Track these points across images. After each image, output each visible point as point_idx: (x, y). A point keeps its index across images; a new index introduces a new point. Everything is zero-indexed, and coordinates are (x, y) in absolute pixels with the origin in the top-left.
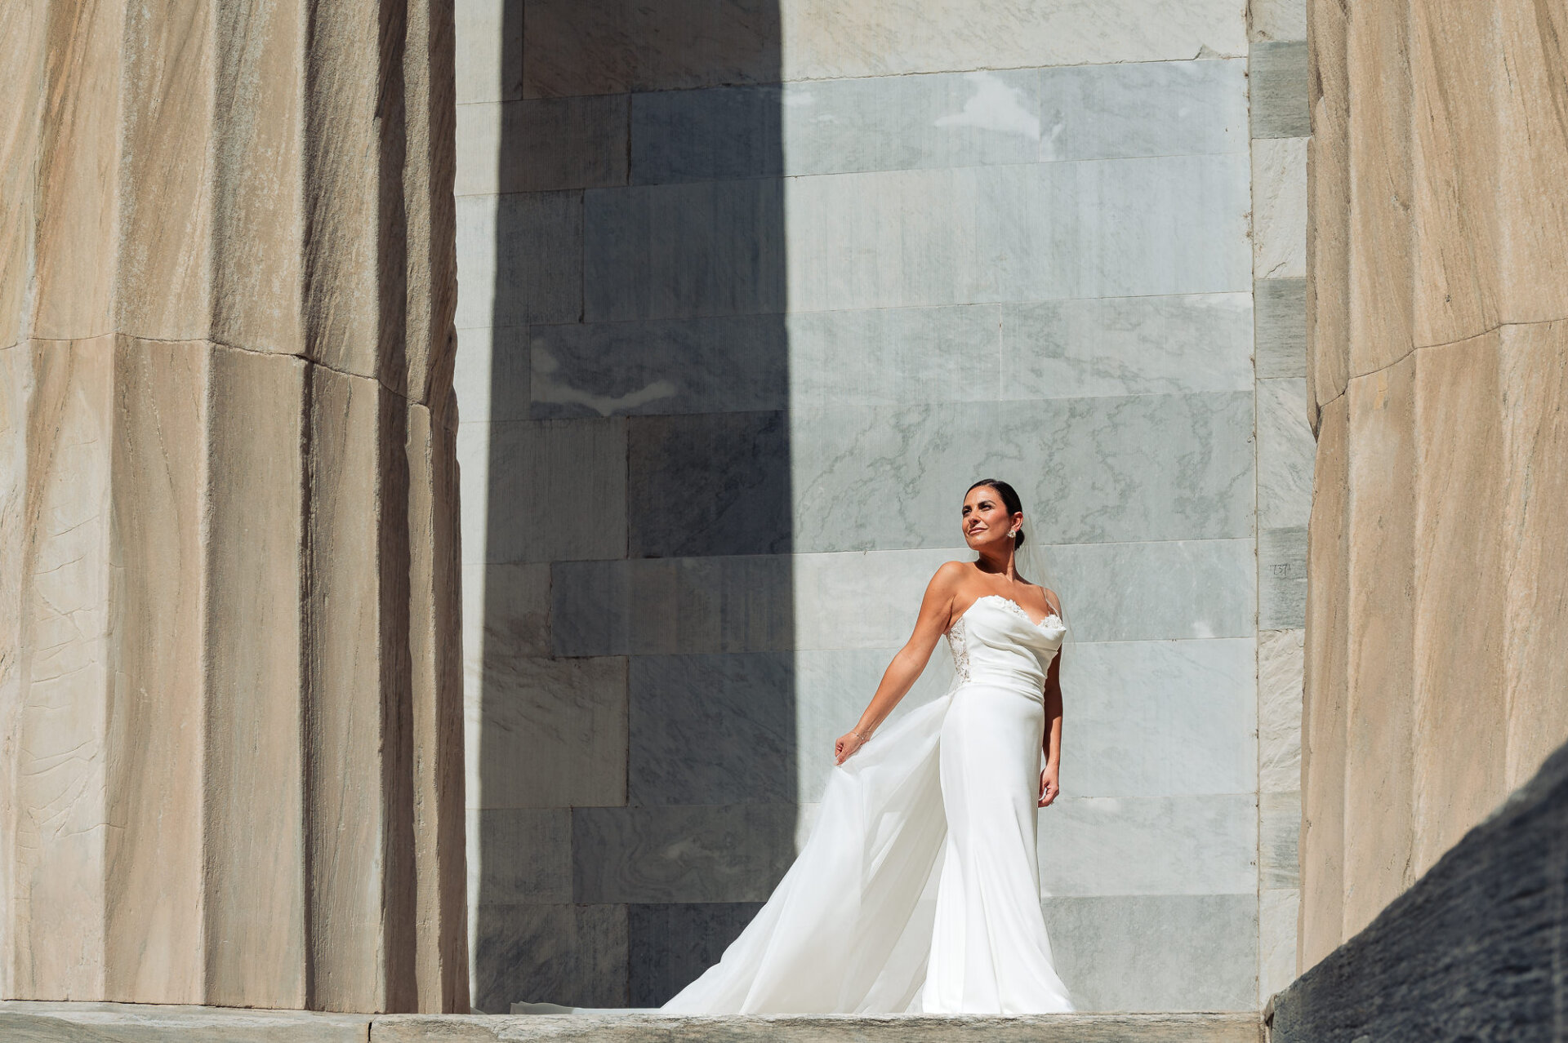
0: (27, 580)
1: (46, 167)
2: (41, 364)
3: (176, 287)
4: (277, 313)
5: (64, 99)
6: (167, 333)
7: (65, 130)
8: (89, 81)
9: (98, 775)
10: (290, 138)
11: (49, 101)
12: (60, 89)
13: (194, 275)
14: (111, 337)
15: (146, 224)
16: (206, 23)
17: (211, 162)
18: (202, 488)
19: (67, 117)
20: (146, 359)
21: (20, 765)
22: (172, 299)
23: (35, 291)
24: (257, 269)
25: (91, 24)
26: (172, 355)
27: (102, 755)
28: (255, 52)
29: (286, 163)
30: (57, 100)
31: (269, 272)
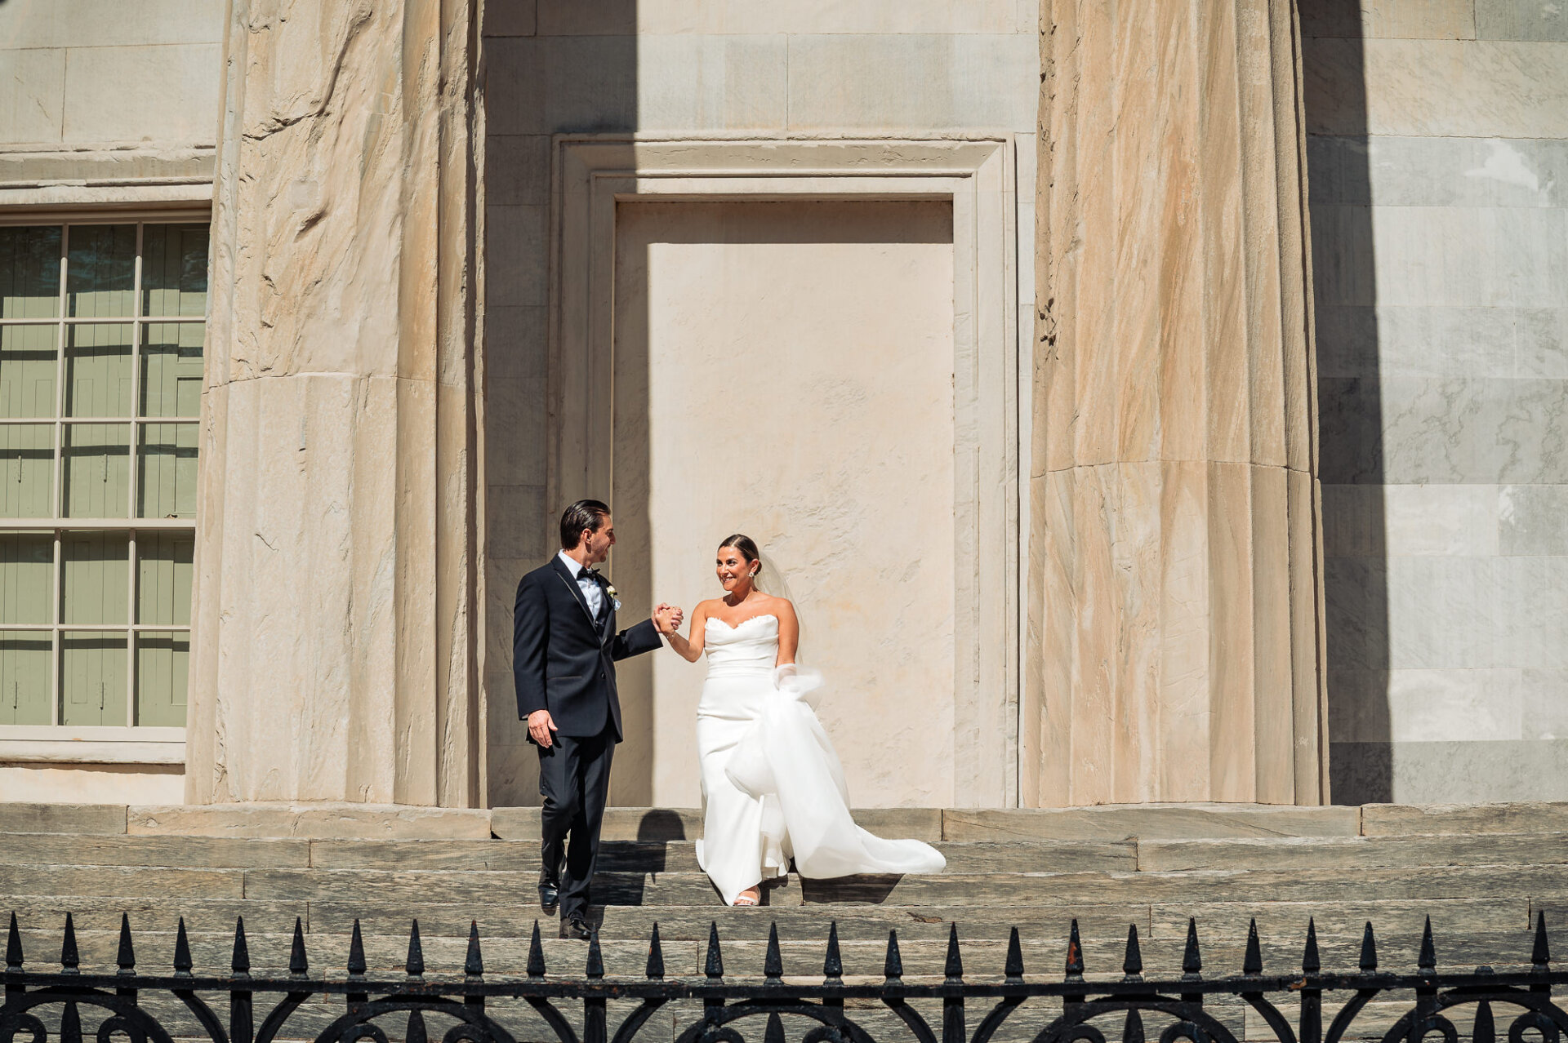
0: (1162, 586)
1: (1163, 370)
2: (1165, 473)
3: (1231, 434)
4: (1274, 445)
5: (1169, 334)
6: (1228, 459)
7: (1170, 351)
8: (1182, 325)
9: (1205, 686)
10: (1276, 353)
11: (1162, 336)
12: (1167, 329)
13: (1241, 429)
14: (1205, 462)
15: (1216, 402)
16: (1240, 297)
17: (1246, 370)
18: (1250, 540)
19: (1171, 343)
20: (1219, 472)
21: (1161, 681)
22: (1230, 441)
23: (1160, 435)
24: (1265, 422)
25: (1181, 294)
26: (1232, 470)
27: (1207, 676)
28: (1259, 309)
29: (1275, 366)
30: (1166, 334)
31: (1270, 424)
